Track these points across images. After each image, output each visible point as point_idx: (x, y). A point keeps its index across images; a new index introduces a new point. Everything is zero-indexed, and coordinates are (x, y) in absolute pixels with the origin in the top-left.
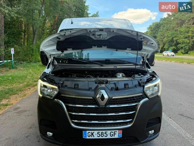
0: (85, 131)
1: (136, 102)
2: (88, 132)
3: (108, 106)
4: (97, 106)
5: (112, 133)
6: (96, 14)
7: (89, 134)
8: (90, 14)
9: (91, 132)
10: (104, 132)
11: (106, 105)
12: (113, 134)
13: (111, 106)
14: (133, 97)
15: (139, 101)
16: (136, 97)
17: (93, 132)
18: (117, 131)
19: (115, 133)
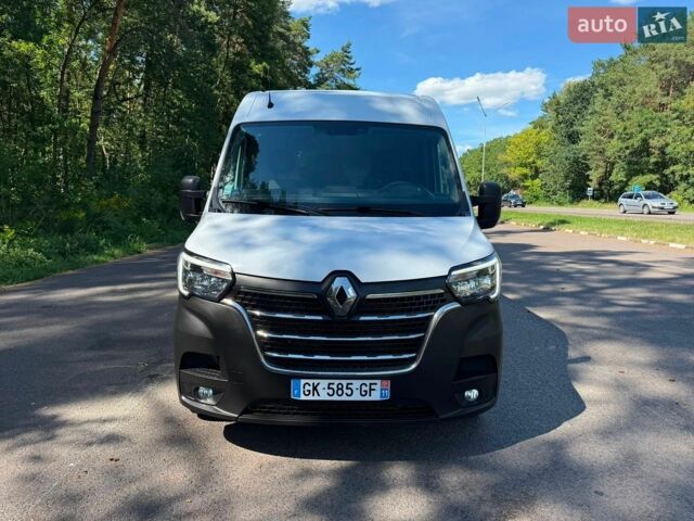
0: (296, 381)
1: (425, 310)
2: (303, 381)
3: (355, 319)
4: (327, 318)
5: (364, 388)
6: (340, 51)
7: (307, 387)
8: (318, 52)
9: (311, 382)
10: (344, 382)
11: (350, 314)
12: (367, 389)
13: (362, 318)
14: (418, 298)
15: (435, 309)
16: (426, 297)
17: (316, 382)
18: (378, 382)
19: (373, 387)
